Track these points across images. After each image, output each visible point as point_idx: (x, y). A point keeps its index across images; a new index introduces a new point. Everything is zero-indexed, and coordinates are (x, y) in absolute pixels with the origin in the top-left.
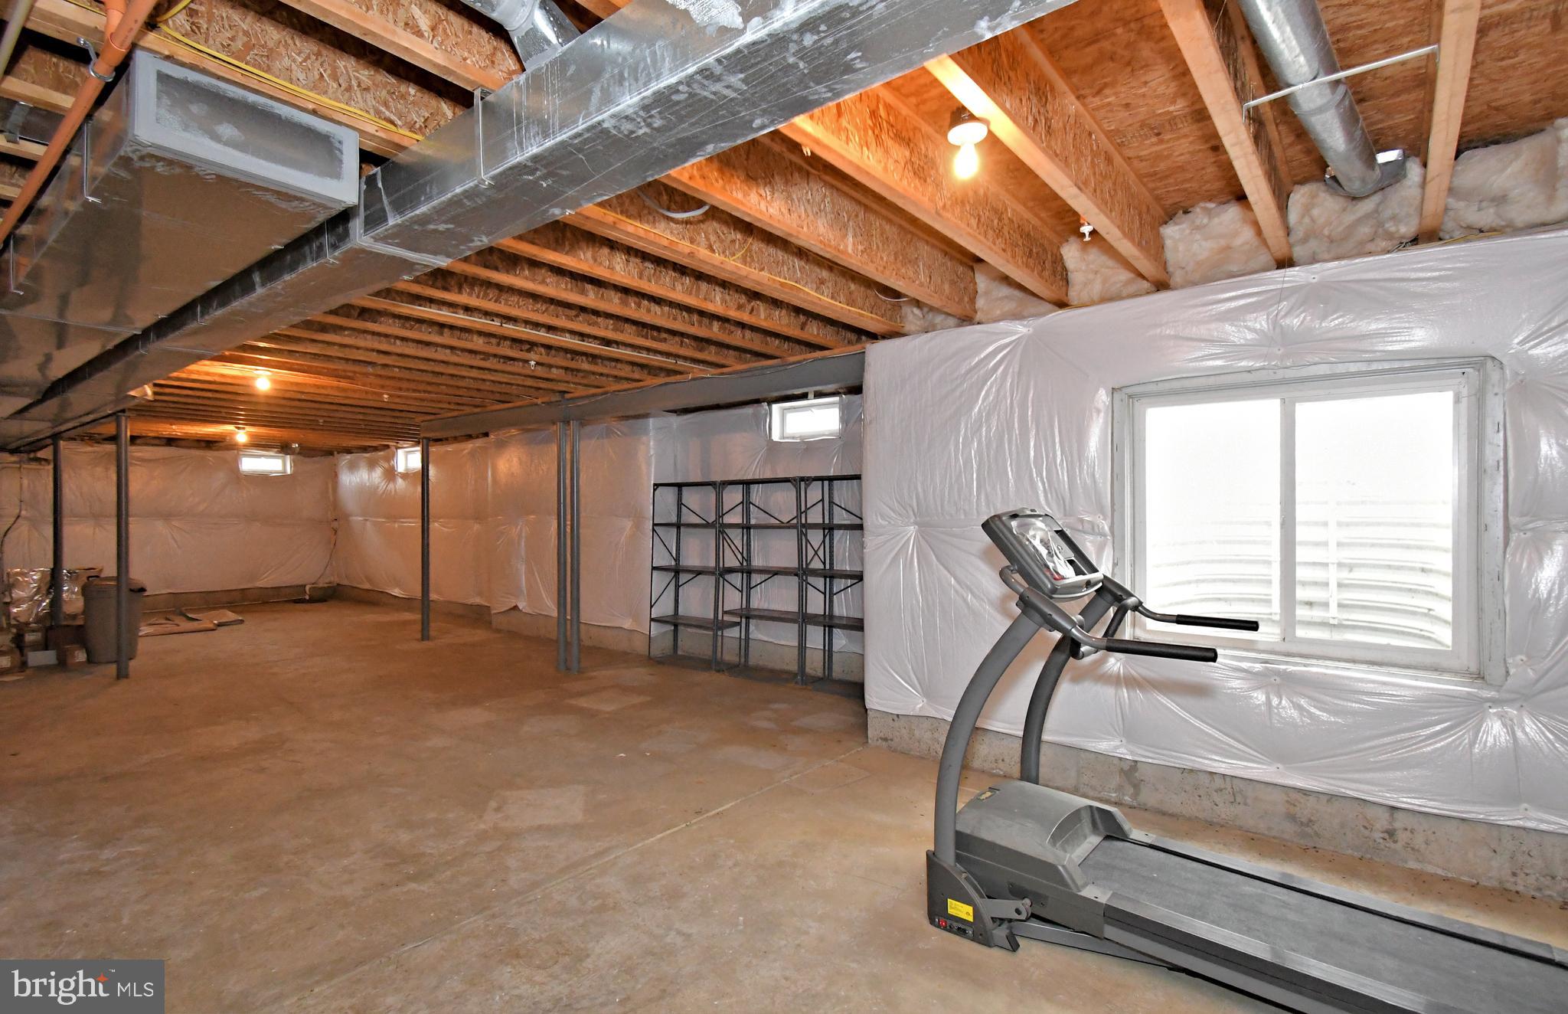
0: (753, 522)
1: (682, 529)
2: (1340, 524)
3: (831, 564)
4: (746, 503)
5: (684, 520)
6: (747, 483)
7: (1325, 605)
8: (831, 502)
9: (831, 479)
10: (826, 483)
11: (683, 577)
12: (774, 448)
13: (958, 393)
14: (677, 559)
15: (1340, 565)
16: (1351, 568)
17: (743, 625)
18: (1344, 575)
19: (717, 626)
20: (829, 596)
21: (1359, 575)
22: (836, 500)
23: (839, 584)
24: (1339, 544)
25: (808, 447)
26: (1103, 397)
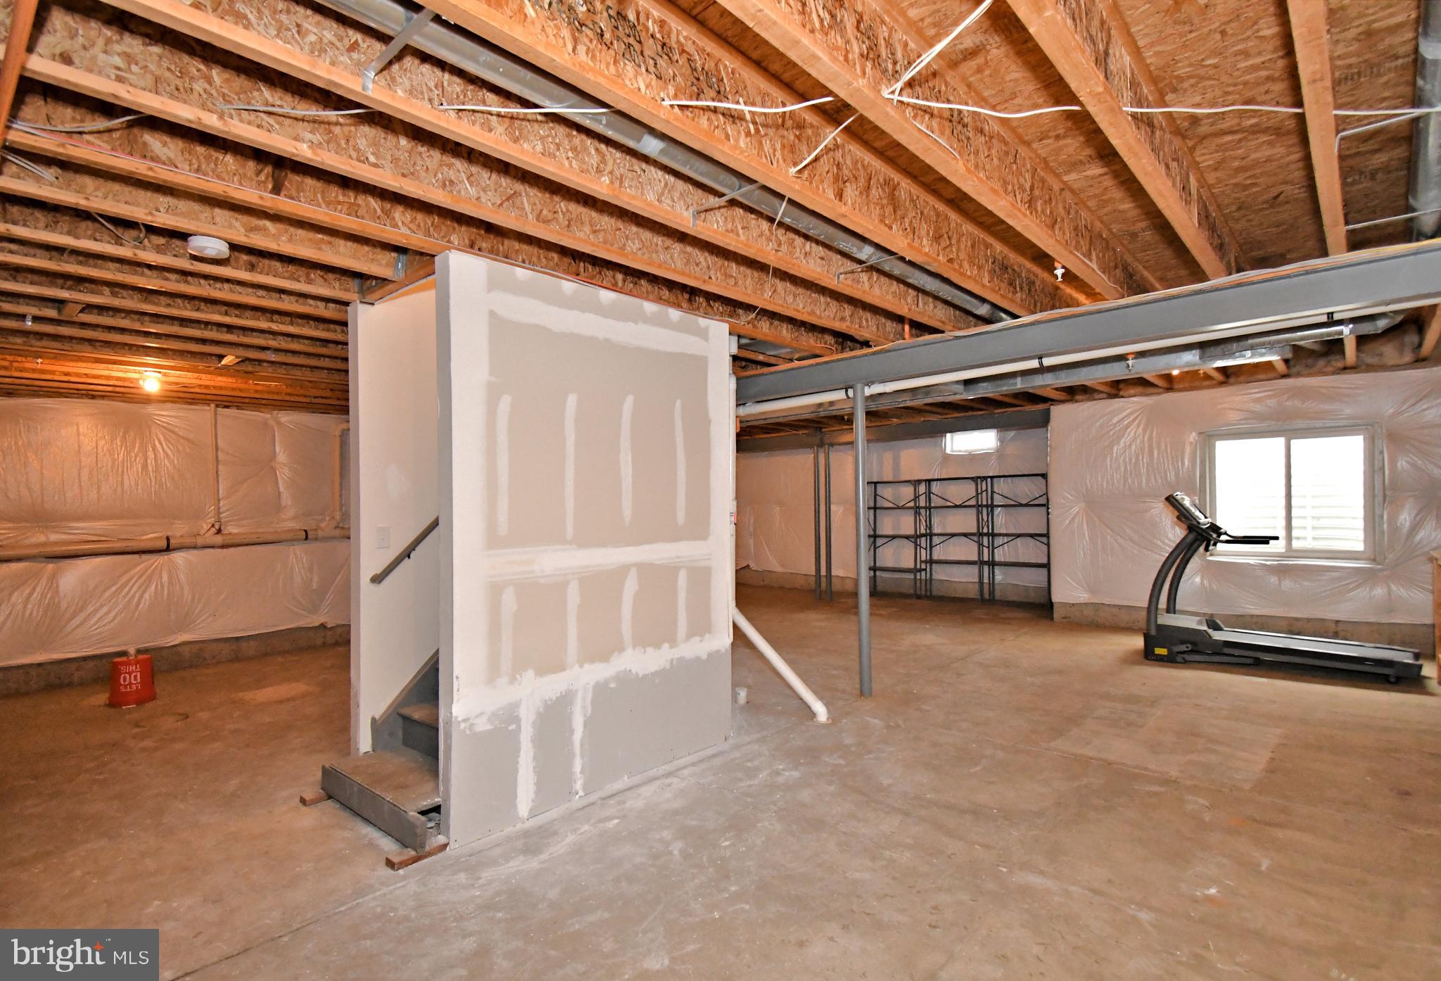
0: (933, 505)
1: (877, 511)
2: (1313, 497)
3: (993, 529)
4: (929, 493)
5: (878, 505)
6: (929, 481)
7: (1305, 538)
8: (993, 492)
9: (992, 477)
10: (989, 480)
11: (879, 542)
12: (947, 458)
13: (1111, 433)
14: (875, 530)
15: (1313, 517)
16: (1318, 518)
17: (928, 570)
18: (1316, 523)
19: (915, 570)
20: (992, 548)
21: (1323, 522)
22: (996, 490)
23: (999, 541)
24: (1313, 507)
25: (972, 458)
26: (1193, 436)
